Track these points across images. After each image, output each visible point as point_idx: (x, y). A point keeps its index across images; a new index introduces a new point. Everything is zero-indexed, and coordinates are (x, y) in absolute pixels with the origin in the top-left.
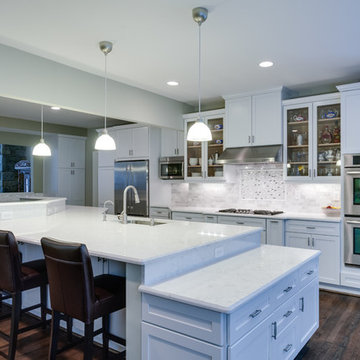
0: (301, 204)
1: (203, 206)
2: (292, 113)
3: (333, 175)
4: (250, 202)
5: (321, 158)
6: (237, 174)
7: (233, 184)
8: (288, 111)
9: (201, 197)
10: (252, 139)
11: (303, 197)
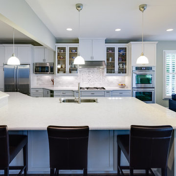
1: (63, 86)
2: (108, 49)
4: (86, 84)
11: (108, 81)
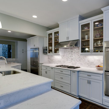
0: (88, 64)
3: (101, 52)
4: (69, 62)
5: (95, 44)
6: (65, 52)
7: (64, 56)
8: (81, 25)
9: (54, 60)
10: (68, 38)
11: (88, 61)
